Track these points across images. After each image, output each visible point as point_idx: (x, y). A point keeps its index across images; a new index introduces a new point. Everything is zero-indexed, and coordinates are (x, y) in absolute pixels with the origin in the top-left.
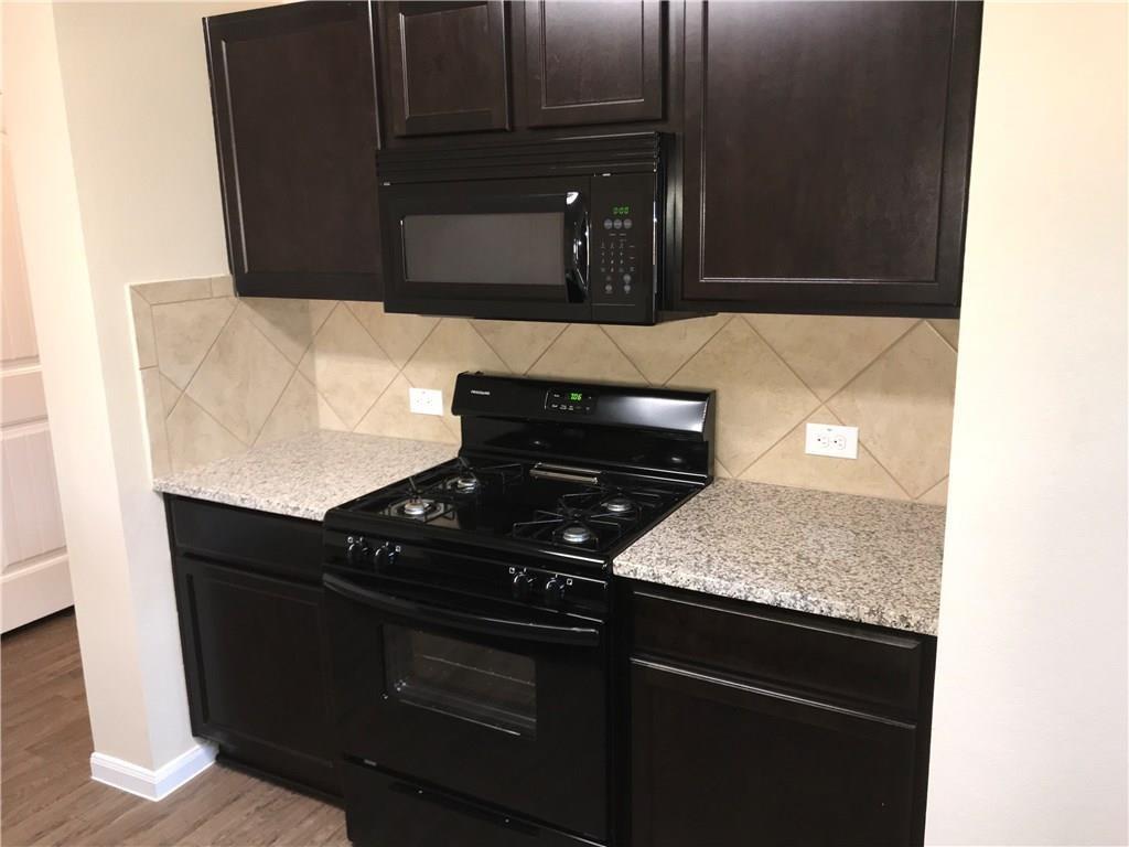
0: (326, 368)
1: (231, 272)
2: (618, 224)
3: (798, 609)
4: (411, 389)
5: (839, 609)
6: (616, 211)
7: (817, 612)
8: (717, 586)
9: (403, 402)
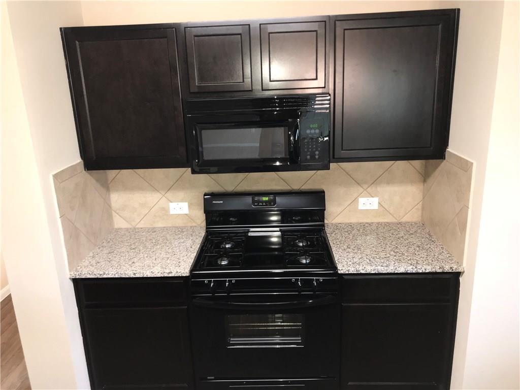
0: (117, 199)
1: (82, 159)
2: (313, 131)
3: (414, 272)
4: (170, 204)
5: (429, 269)
6: (311, 126)
7: (421, 272)
8: (383, 270)
9: (165, 210)
